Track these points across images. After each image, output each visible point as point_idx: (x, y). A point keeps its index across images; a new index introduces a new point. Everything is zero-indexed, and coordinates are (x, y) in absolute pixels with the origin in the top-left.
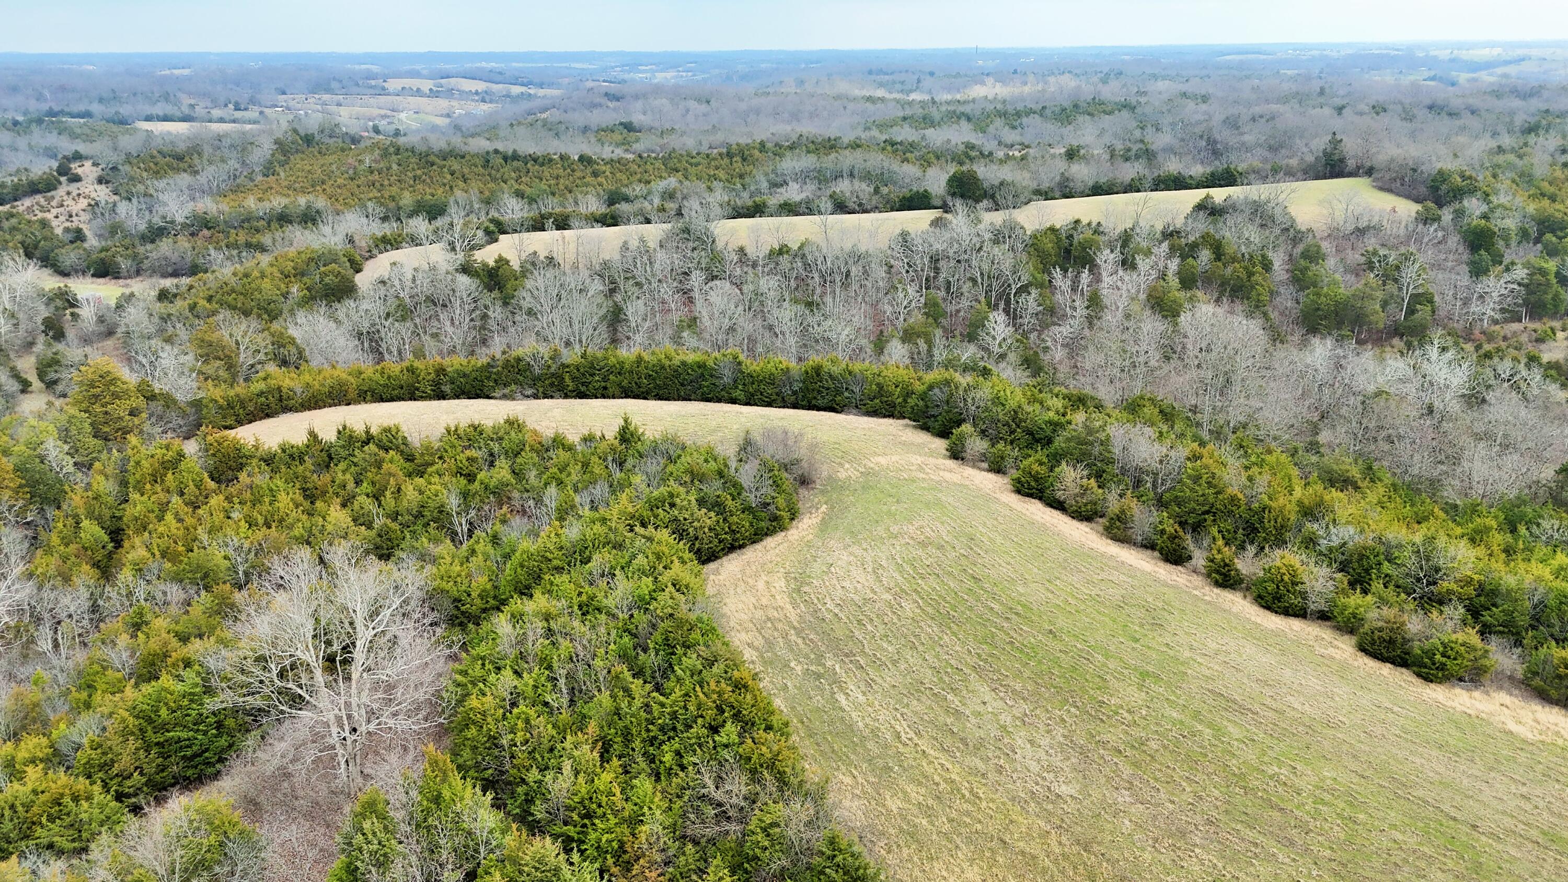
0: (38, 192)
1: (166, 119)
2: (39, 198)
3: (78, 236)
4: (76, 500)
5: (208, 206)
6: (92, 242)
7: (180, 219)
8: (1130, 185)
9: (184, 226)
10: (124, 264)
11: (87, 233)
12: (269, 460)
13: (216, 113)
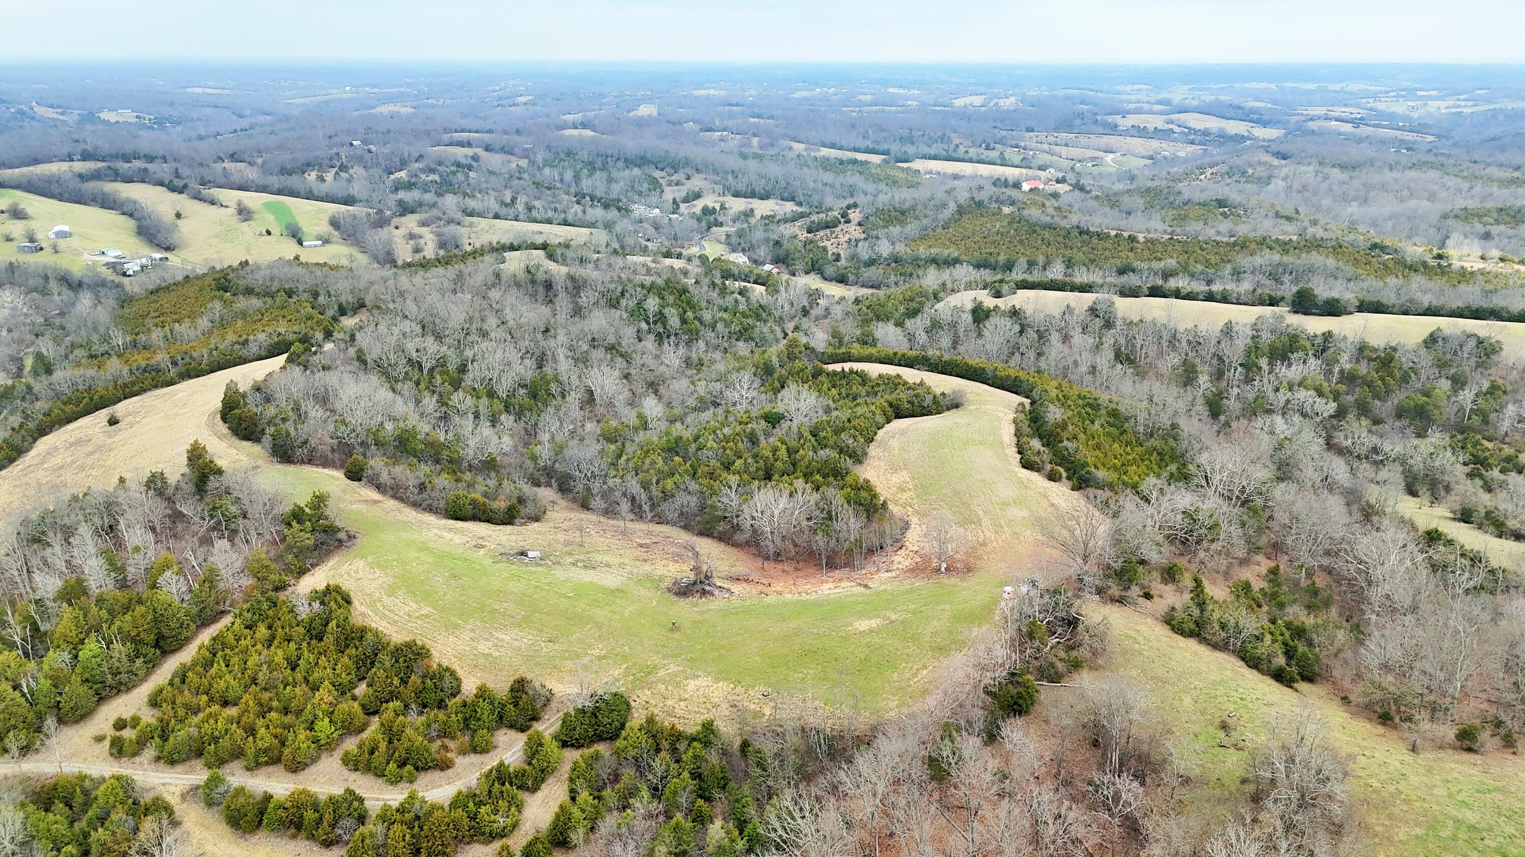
0: (828, 227)
1: (935, 158)
2: (828, 230)
3: (837, 258)
4: (776, 375)
5: (901, 248)
6: (843, 262)
7: (885, 255)
8: (1428, 309)
9: (886, 259)
10: (851, 278)
11: (843, 256)
12: (828, 374)
13: (973, 152)
